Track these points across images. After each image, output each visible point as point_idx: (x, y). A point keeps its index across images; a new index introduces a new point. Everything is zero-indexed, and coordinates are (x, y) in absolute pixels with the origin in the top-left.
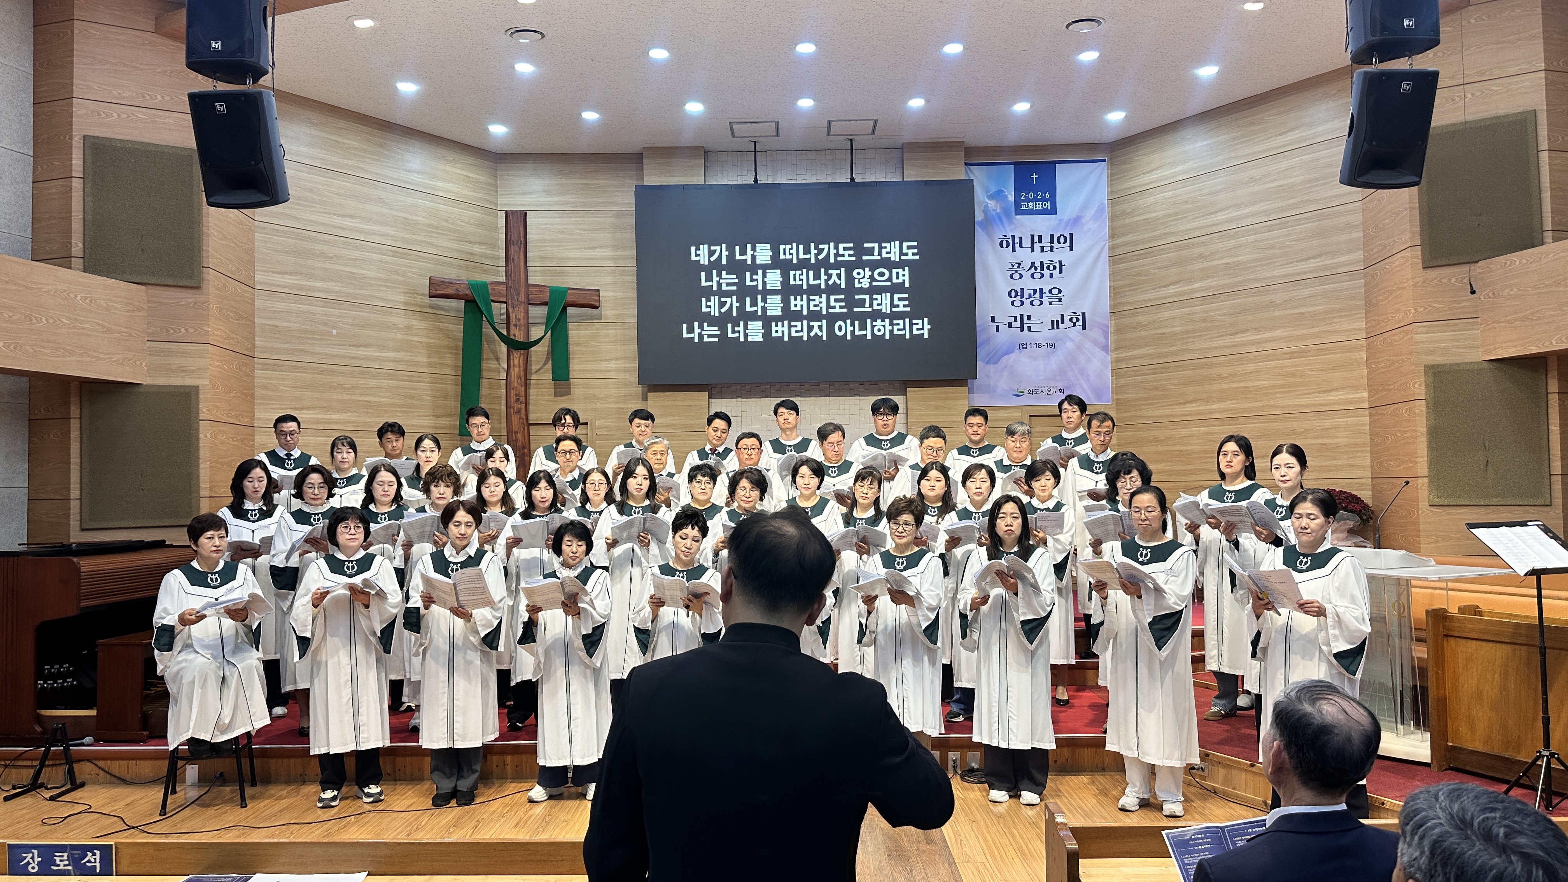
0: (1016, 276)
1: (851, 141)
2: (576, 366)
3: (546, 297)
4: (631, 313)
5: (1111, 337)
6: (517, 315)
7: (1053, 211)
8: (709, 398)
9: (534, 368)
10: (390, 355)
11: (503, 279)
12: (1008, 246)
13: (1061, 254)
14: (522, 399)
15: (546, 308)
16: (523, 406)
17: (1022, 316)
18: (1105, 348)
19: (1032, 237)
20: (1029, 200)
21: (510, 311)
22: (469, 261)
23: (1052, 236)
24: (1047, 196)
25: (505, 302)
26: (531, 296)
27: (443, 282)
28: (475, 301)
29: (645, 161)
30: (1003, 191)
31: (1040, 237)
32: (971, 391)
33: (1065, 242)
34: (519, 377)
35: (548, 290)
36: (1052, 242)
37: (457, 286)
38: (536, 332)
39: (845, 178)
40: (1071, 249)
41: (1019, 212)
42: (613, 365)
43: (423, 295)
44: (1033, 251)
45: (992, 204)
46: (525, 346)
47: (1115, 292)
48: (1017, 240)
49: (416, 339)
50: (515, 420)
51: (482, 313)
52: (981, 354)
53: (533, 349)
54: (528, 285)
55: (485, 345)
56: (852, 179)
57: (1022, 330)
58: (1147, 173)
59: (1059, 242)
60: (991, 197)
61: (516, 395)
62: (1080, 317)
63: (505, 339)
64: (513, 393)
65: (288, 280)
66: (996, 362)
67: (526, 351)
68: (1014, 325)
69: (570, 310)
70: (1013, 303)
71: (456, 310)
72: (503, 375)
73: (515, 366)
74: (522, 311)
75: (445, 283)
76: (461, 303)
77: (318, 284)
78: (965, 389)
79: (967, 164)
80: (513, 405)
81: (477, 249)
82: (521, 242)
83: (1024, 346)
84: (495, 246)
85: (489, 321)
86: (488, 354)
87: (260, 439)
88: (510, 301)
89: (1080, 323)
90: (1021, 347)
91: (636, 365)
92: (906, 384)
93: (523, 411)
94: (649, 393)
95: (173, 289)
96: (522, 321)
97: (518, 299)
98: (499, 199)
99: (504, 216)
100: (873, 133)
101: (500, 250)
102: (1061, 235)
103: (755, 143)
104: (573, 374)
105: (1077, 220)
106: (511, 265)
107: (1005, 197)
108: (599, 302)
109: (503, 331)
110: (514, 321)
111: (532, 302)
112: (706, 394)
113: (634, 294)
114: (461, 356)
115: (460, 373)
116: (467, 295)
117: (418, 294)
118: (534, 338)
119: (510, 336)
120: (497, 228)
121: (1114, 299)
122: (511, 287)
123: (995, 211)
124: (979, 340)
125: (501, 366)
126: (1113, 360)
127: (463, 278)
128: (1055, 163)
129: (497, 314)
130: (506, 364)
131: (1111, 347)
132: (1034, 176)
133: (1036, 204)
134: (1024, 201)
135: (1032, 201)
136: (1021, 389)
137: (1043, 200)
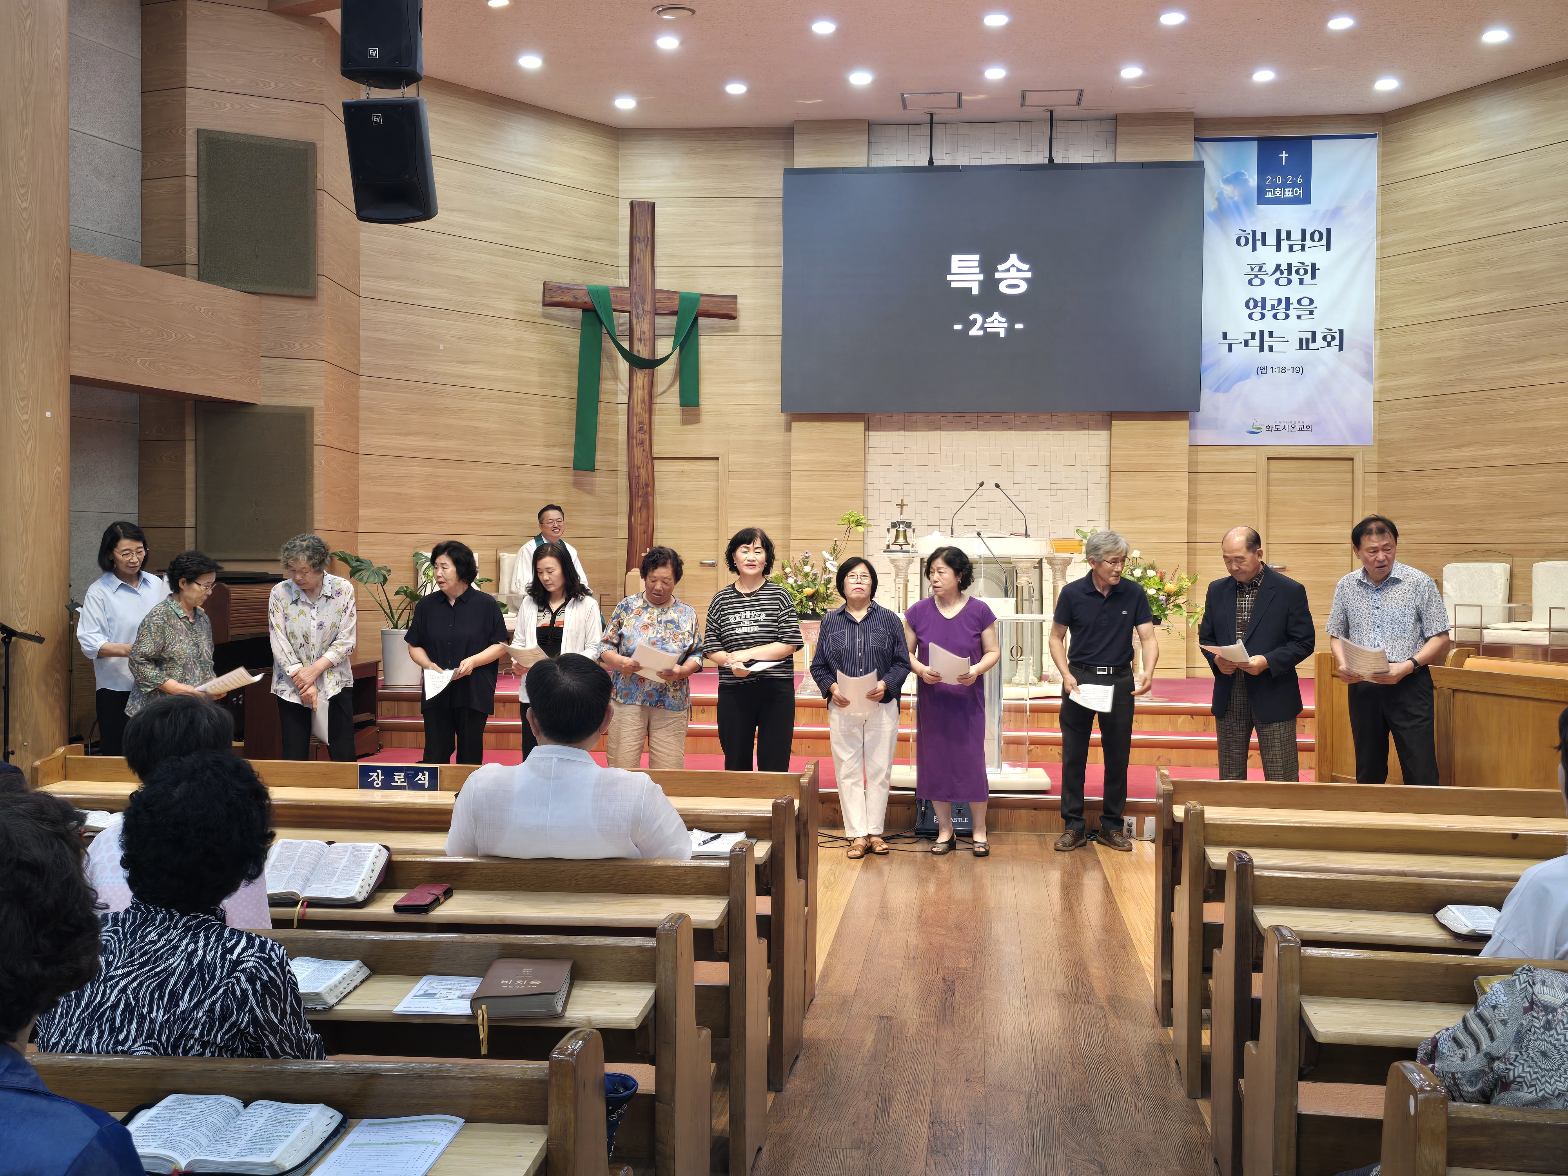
0: (1256, 282)
1: (1051, 112)
2: (708, 389)
3: (675, 305)
4: (775, 323)
5: (1375, 361)
6: (642, 327)
7: (1306, 199)
8: (866, 430)
9: (659, 388)
10: (500, 373)
11: (626, 283)
12: (1247, 243)
13: (1315, 254)
14: (646, 427)
15: (675, 318)
16: (647, 436)
17: (1262, 333)
18: (1367, 375)
19: (1279, 232)
20: (1274, 186)
21: (635, 321)
22: (586, 261)
23: (1304, 232)
24: (1300, 180)
25: (629, 312)
26: (658, 305)
27: (560, 287)
28: (594, 311)
29: (796, 138)
30: (1242, 174)
31: (1289, 234)
32: (1192, 426)
33: (1321, 239)
34: (643, 402)
35: (677, 297)
36: (1303, 239)
37: (575, 292)
38: (664, 347)
39: (1041, 158)
40: (1328, 248)
41: (1262, 199)
42: (750, 388)
43: (535, 302)
44: (1278, 249)
45: (1228, 190)
46: (652, 364)
47: (1383, 304)
48: (1259, 236)
49: (526, 354)
50: (638, 453)
51: (601, 323)
52: (1208, 381)
53: (659, 367)
54: (655, 291)
55: (605, 363)
56: (1051, 159)
57: (1262, 349)
58: (1428, 153)
59: (1312, 239)
60: (1227, 181)
61: (640, 423)
62: (1337, 335)
63: (628, 355)
64: (636, 420)
65: (393, 286)
66: (1227, 390)
67: (651, 370)
68: (1251, 343)
69: (702, 321)
70: (1250, 316)
71: (571, 320)
72: (625, 399)
73: (638, 388)
74: (648, 321)
75: (562, 289)
76: (578, 313)
77: (424, 291)
78: (1185, 424)
79: (1196, 140)
80: (635, 433)
81: (594, 246)
82: (648, 238)
83: (1263, 370)
84: (614, 242)
85: (609, 333)
86: (605, 372)
87: (365, 467)
88: (634, 310)
89: (1336, 342)
90: (1259, 371)
91: (778, 388)
92: (1111, 416)
93: (647, 442)
94: (793, 424)
95: (287, 299)
96: (647, 334)
97: (643, 307)
98: (623, 185)
99: (628, 206)
100: (1079, 103)
101: (620, 247)
102: (1315, 231)
103: (932, 115)
104: (703, 399)
105: (1336, 212)
106: (636, 266)
107: (1246, 181)
108: (736, 310)
109: (626, 345)
110: (638, 333)
111: (658, 311)
112: (861, 425)
113: (778, 301)
114: (576, 375)
115: (575, 396)
116: (585, 303)
117: (530, 301)
118: (660, 355)
119: (633, 351)
120: (617, 220)
121: (1381, 313)
122: (635, 294)
123: (1232, 198)
124: (1205, 362)
125: (623, 388)
126: (1377, 389)
127: (579, 282)
128: (1310, 138)
129: (619, 325)
130: (627, 385)
131: (1375, 373)
132: (1284, 155)
133: (1285, 191)
134: (1269, 186)
135: (1280, 186)
136: (1257, 425)
137: (1294, 185)
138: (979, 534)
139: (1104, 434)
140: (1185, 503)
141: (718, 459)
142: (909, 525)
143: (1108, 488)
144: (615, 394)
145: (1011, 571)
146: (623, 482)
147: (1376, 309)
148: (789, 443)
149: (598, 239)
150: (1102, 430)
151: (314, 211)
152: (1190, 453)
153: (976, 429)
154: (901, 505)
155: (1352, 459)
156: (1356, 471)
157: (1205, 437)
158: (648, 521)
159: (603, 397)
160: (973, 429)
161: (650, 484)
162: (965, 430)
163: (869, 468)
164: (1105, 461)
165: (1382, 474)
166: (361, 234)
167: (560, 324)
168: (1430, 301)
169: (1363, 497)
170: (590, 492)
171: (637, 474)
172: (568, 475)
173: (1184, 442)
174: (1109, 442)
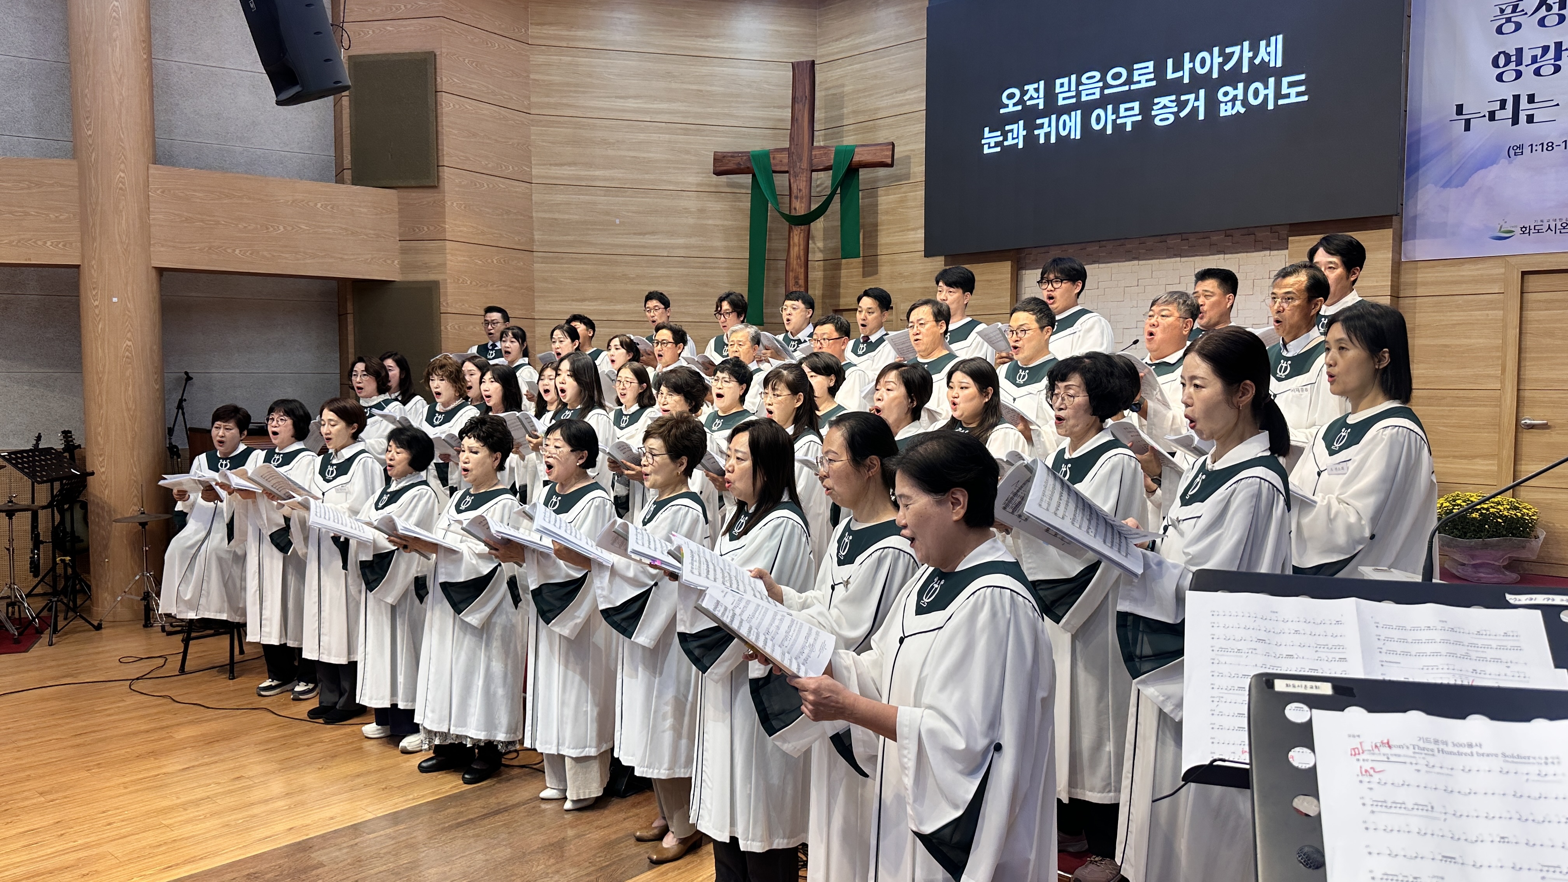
0: (1509, 28)
3: (832, 160)
6: (799, 184)
14: (801, 281)
17: (1517, 98)
21: (793, 180)
25: (789, 172)
26: (814, 161)
27: (727, 156)
28: (754, 174)
34: (799, 257)
35: (834, 151)
37: (739, 158)
46: (807, 219)
49: (710, 222)
54: (813, 148)
55: (769, 229)
57: (1515, 122)
61: (795, 278)
64: (791, 275)
66: (1461, 184)
67: (806, 226)
68: (1498, 115)
69: (862, 174)
70: (1498, 78)
71: (743, 187)
72: (786, 256)
73: (794, 244)
74: (804, 179)
76: (747, 178)
82: (806, 97)
83: (1516, 150)
86: (770, 236)
88: (794, 169)
90: (1511, 153)
96: (803, 191)
97: (800, 167)
99: (791, 67)
101: (783, 110)
106: (797, 127)
110: (795, 191)
111: (815, 168)
116: (753, 167)
117: (705, 172)
119: (791, 210)
122: (794, 153)
130: (788, 243)
136: (1505, 227)
173: (1385, 256)
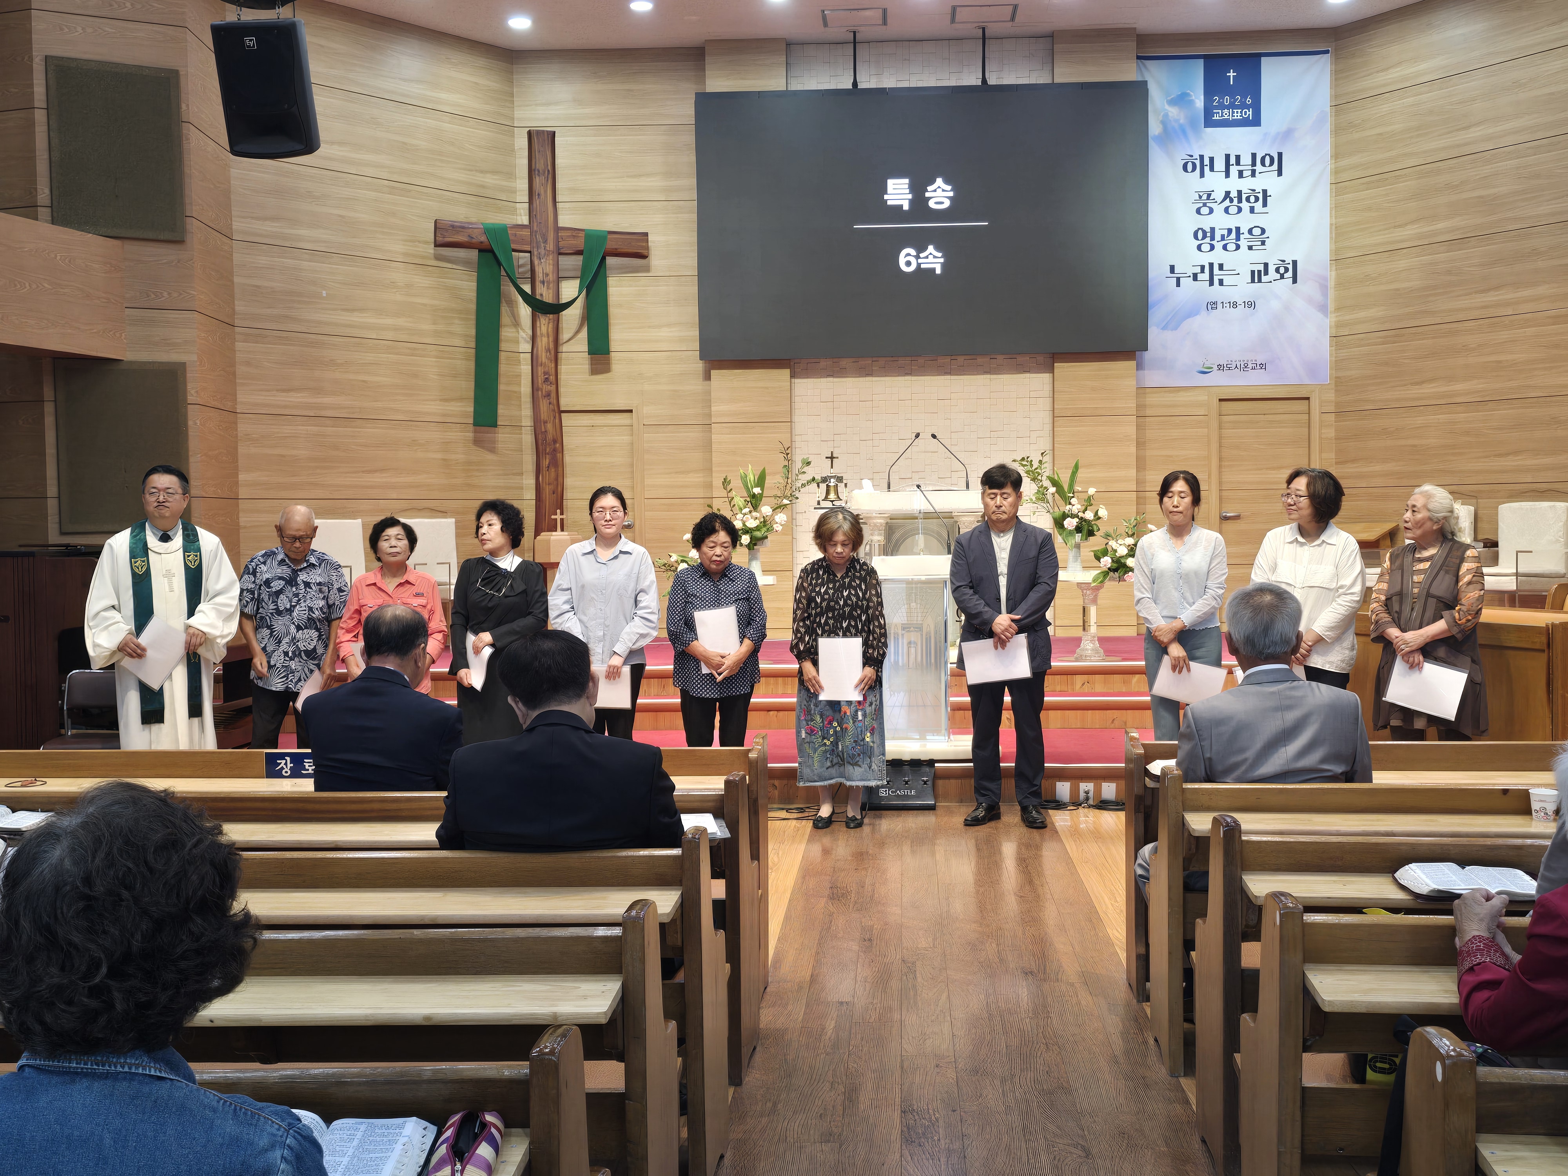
0: (1205, 210)
1: (984, 29)
2: (618, 336)
3: (580, 243)
4: (690, 262)
5: (1331, 293)
6: (545, 267)
7: (1256, 121)
8: (791, 377)
9: (565, 335)
10: (389, 321)
11: (525, 220)
12: (1194, 169)
13: (1266, 180)
14: (552, 378)
15: (581, 258)
16: (553, 388)
17: (1211, 265)
18: (1323, 309)
19: (1228, 157)
20: (1222, 107)
21: (536, 262)
22: (481, 197)
23: (1254, 156)
24: (1249, 101)
25: (530, 252)
26: (561, 244)
27: (453, 226)
28: (491, 251)
29: (708, 59)
30: (1188, 95)
31: (1238, 158)
32: (1139, 367)
33: (1272, 163)
34: (548, 350)
35: (582, 234)
36: (1254, 164)
37: (470, 230)
38: (570, 290)
39: (972, 79)
40: (1280, 173)
41: (1209, 122)
42: (665, 333)
43: (425, 242)
44: (1227, 175)
45: (1173, 112)
46: (556, 309)
47: (1338, 232)
48: (1207, 161)
49: (419, 300)
50: (544, 406)
51: (499, 264)
52: (1155, 318)
53: (564, 313)
54: (558, 229)
55: (504, 309)
56: (984, 80)
57: (1211, 283)
58: (1383, 71)
59: (1263, 164)
60: (1173, 102)
61: (545, 373)
62: (1290, 267)
63: (530, 299)
64: (540, 370)
65: (269, 227)
66: (1175, 328)
67: (556, 316)
68: (1200, 277)
69: (610, 261)
70: (1199, 248)
71: (466, 263)
72: (527, 347)
73: (542, 335)
74: (551, 262)
75: (455, 228)
76: (474, 254)
77: (303, 232)
78: (1132, 364)
79: (1139, 58)
80: (540, 386)
81: (490, 180)
82: (548, 171)
83: (1213, 305)
84: (511, 175)
85: (508, 275)
86: (505, 319)
87: (243, 427)
88: (535, 250)
89: (1290, 274)
90: (1209, 307)
91: (696, 333)
92: (1053, 357)
93: (553, 395)
94: (713, 372)
95: (151, 244)
96: (551, 276)
97: (545, 248)
98: (518, 113)
99: (526, 136)
100: (1013, 19)
101: (518, 181)
102: (1266, 155)
103: (855, 33)
104: (614, 346)
105: (1287, 135)
106: (537, 202)
107: (1191, 102)
108: (647, 248)
109: (527, 288)
110: (541, 275)
111: (562, 251)
112: (787, 372)
113: (692, 237)
114: (474, 322)
115: (473, 345)
116: (482, 242)
117: (419, 242)
118: (565, 298)
119: (535, 295)
120: (513, 150)
121: (1335, 242)
122: (536, 232)
123: (1177, 121)
124: (1152, 298)
125: (524, 336)
126: (1333, 324)
127: (474, 220)
128: (1260, 55)
129: (519, 267)
130: (530, 332)
131: (1331, 306)
132: (1232, 74)
133: (1233, 112)
134: (1217, 108)
135: (1228, 107)
136: (1208, 364)
137: (1243, 106)
138: (918, 486)
139: (1046, 377)
140: (1133, 449)
141: (631, 411)
142: (840, 479)
143: (1051, 435)
144: (518, 342)
145: (953, 526)
146: (528, 438)
147: (1331, 238)
148: (709, 393)
149: (494, 172)
150: (1044, 372)
151: (180, 145)
152: (1138, 395)
153: (910, 374)
154: (832, 458)
155: (1308, 399)
156: (1312, 412)
157: (1153, 378)
158: (557, 479)
159: (503, 346)
160: (907, 374)
161: (558, 439)
162: (898, 376)
163: (796, 419)
164: (1048, 406)
165: (1339, 413)
166: (232, 170)
167: (454, 266)
168: (1386, 229)
169: (1320, 438)
170: (492, 450)
171: (543, 430)
172: (468, 432)
173: (1132, 383)
174: (1051, 385)
